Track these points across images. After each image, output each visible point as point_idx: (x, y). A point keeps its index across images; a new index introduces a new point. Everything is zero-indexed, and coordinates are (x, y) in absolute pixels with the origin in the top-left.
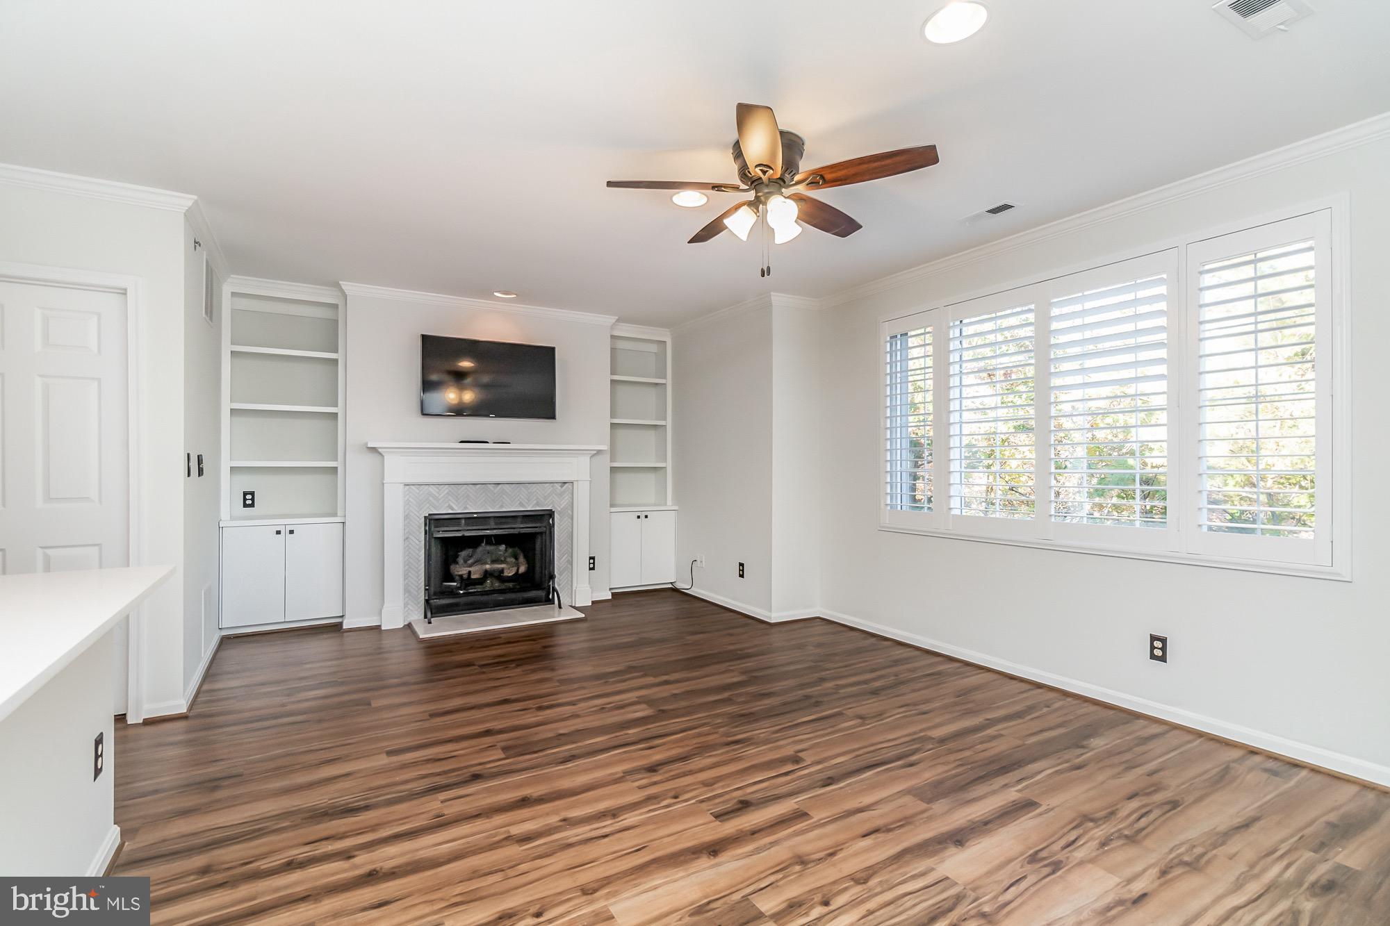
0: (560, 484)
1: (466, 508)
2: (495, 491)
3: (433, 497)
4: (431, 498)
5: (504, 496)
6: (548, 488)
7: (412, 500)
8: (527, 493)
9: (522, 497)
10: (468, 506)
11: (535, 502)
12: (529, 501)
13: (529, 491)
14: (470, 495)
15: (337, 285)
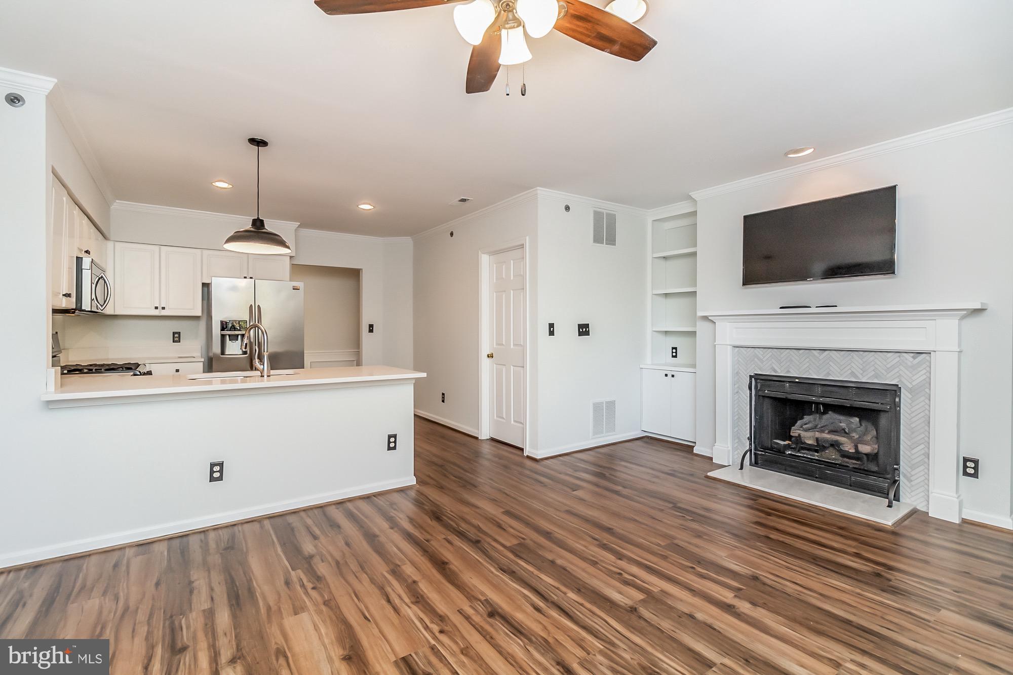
0: (912, 355)
1: (788, 372)
2: (821, 358)
3: (757, 359)
4: (756, 359)
5: (830, 363)
6: (893, 359)
7: (740, 360)
8: (861, 362)
9: (854, 366)
10: (790, 370)
11: (873, 373)
12: (864, 372)
13: (864, 360)
14: (793, 359)
15: (690, 198)
